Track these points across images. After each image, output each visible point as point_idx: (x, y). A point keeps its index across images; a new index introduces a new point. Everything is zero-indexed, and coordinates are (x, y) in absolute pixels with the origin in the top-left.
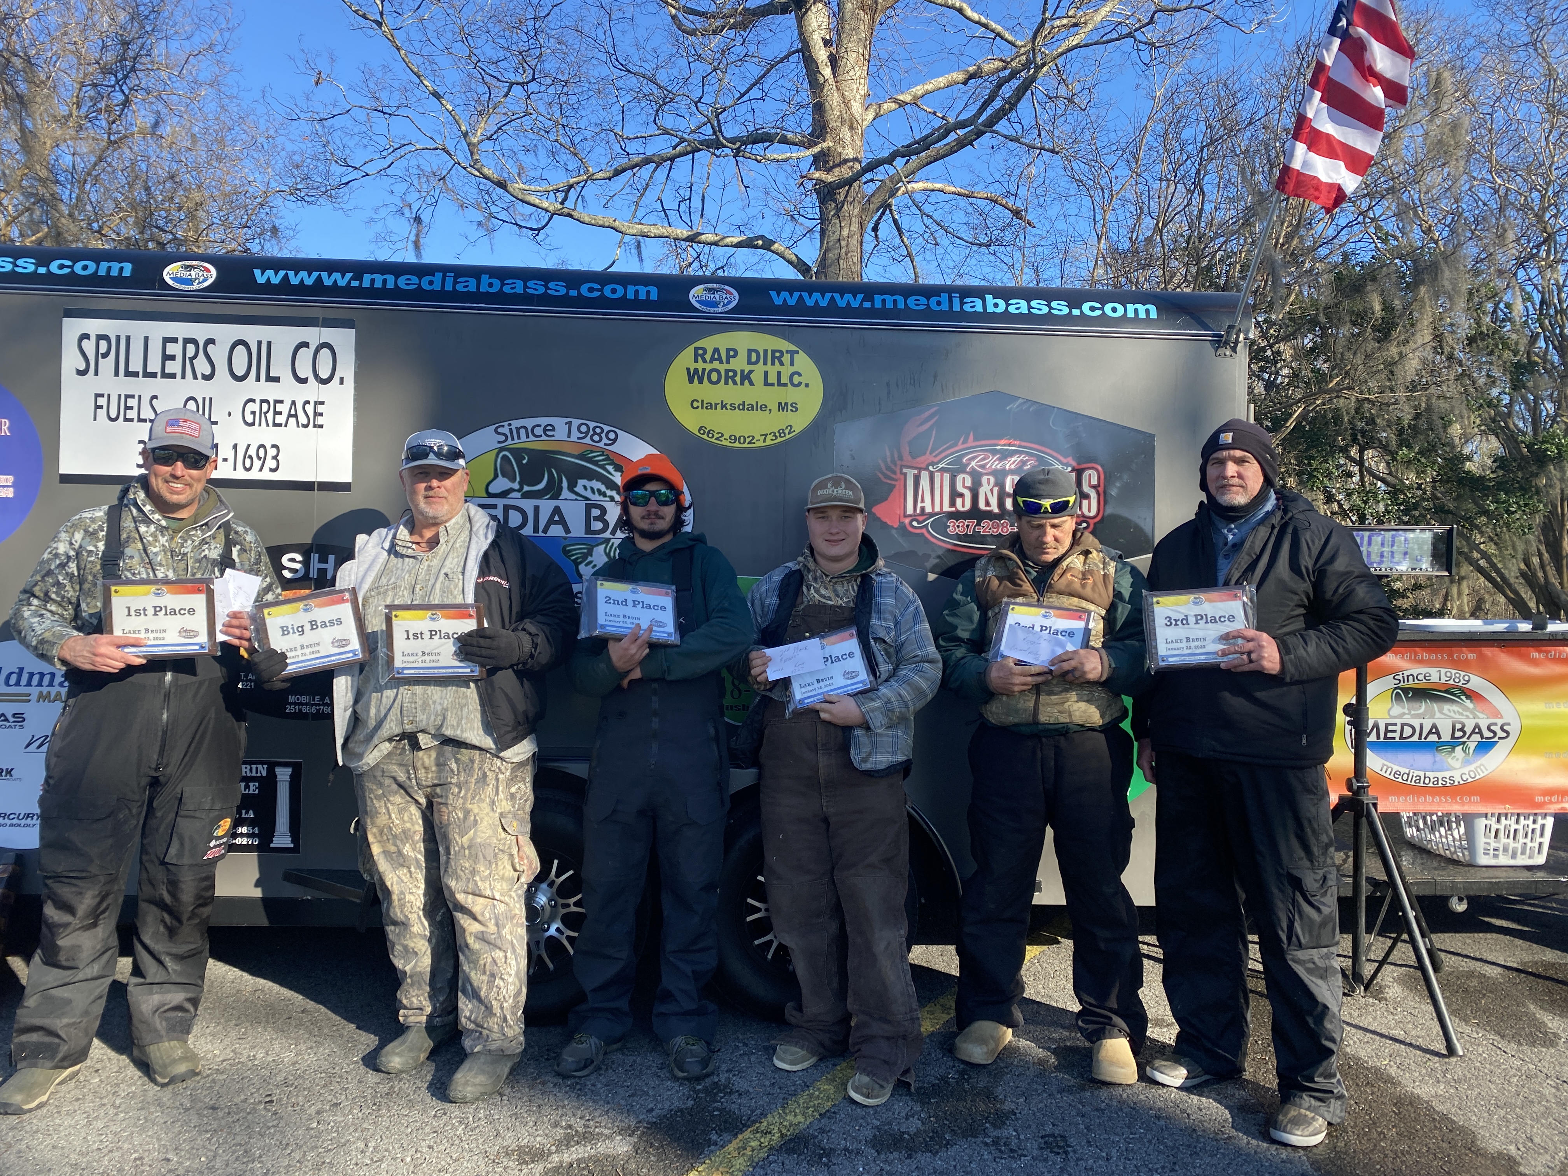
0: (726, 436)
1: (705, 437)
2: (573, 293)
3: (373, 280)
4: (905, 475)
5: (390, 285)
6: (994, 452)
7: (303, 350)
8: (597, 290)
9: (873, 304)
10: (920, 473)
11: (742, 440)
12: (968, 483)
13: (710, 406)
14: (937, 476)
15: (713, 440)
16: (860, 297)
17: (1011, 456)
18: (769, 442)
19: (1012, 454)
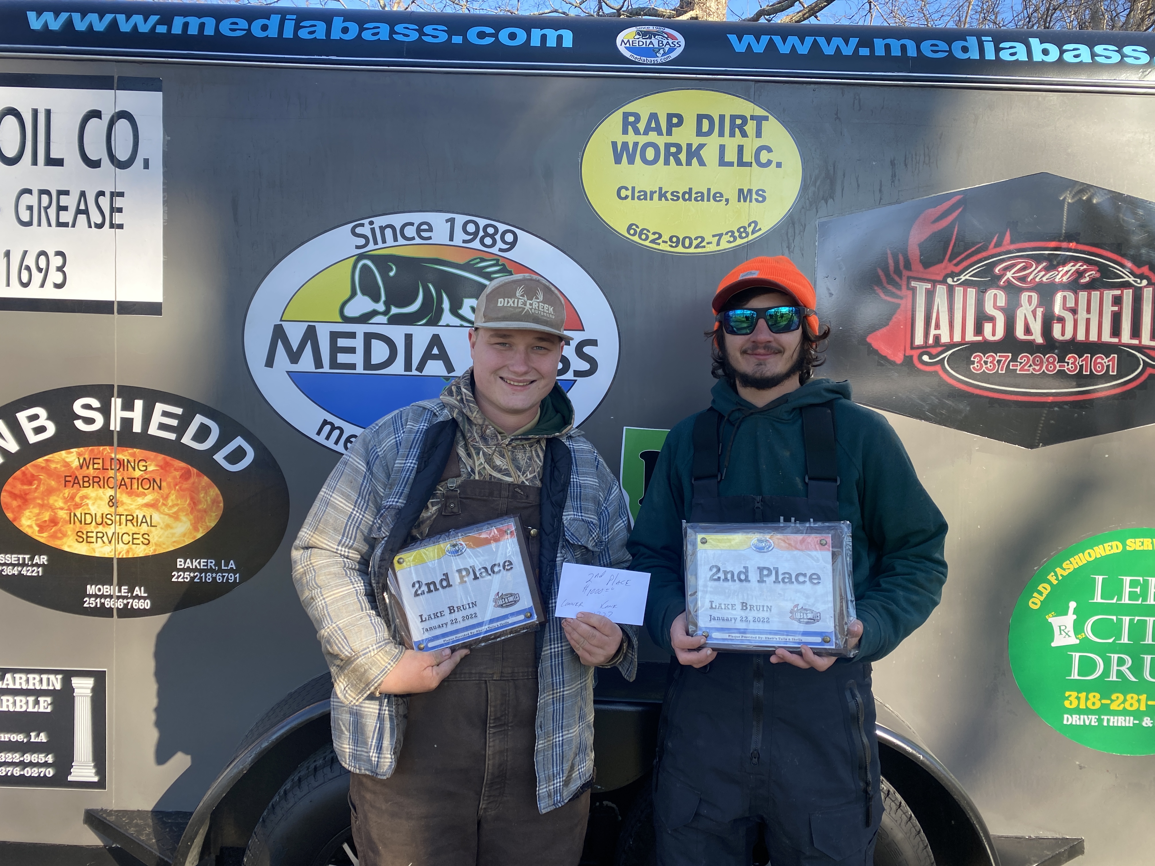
0: (666, 237)
1: (636, 238)
2: (457, 39)
3: (186, 25)
4: (914, 289)
5: (209, 31)
6: (1038, 259)
7: (94, 121)
8: (490, 35)
9: (872, 50)
10: (934, 287)
11: (687, 242)
12: (1002, 301)
13: (644, 196)
14: (959, 292)
15: (647, 243)
16: (854, 41)
17: (1064, 264)
18: (724, 245)
19: (1065, 261)
